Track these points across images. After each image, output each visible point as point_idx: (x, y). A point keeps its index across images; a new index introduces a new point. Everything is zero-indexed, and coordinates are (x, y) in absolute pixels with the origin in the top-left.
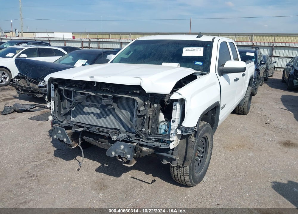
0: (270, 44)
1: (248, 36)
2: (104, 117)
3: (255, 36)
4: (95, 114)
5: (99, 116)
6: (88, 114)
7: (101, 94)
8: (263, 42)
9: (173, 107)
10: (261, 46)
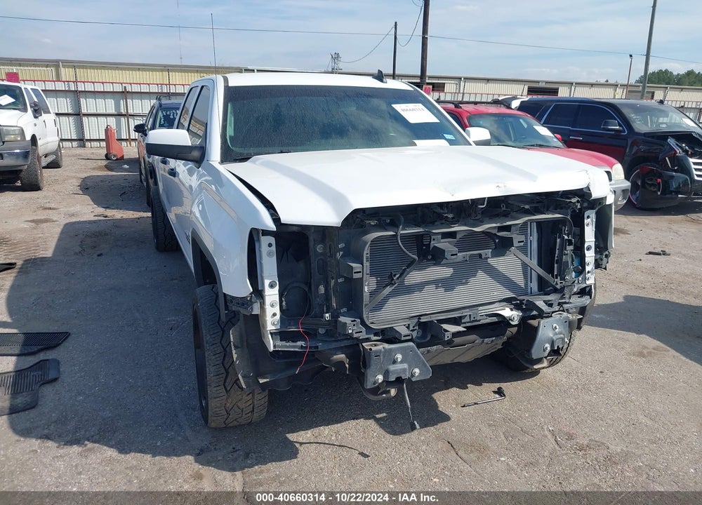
0: (162, 89)
1: (47, 66)
2: (464, 281)
3: (64, 66)
4: (437, 283)
5: (447, 284)
6: (420, 287)
7: (494, 225)
8: (137, 84)
9: (585, 221)
10: (142, 92)
